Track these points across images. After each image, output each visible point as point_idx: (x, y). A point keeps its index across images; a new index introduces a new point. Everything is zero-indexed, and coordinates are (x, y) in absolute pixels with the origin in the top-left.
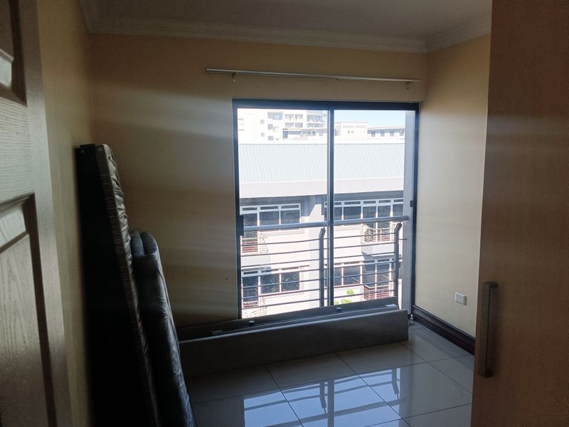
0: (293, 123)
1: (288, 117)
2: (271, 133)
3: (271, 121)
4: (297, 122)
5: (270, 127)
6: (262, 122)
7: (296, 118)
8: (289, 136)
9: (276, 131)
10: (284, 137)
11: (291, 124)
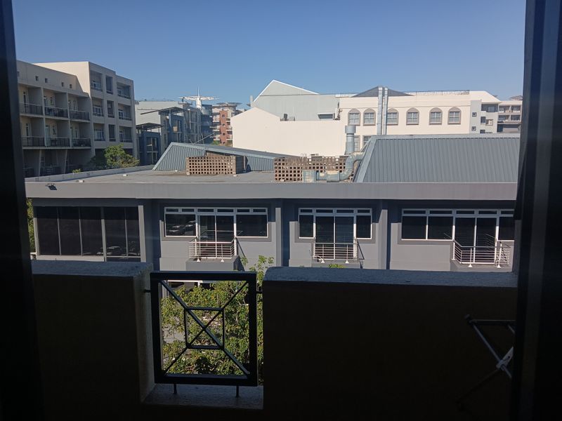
0: (508, 116)
1: (503, 109)
2: (483, 127)
3: (484, 114)
4: (512, 114)
5: (483, 120)
6: (474, 114)
7: (512, 110)
8: (504, 129)
9: (489, 124)
10: (498, 131)
11: (507, 117)
